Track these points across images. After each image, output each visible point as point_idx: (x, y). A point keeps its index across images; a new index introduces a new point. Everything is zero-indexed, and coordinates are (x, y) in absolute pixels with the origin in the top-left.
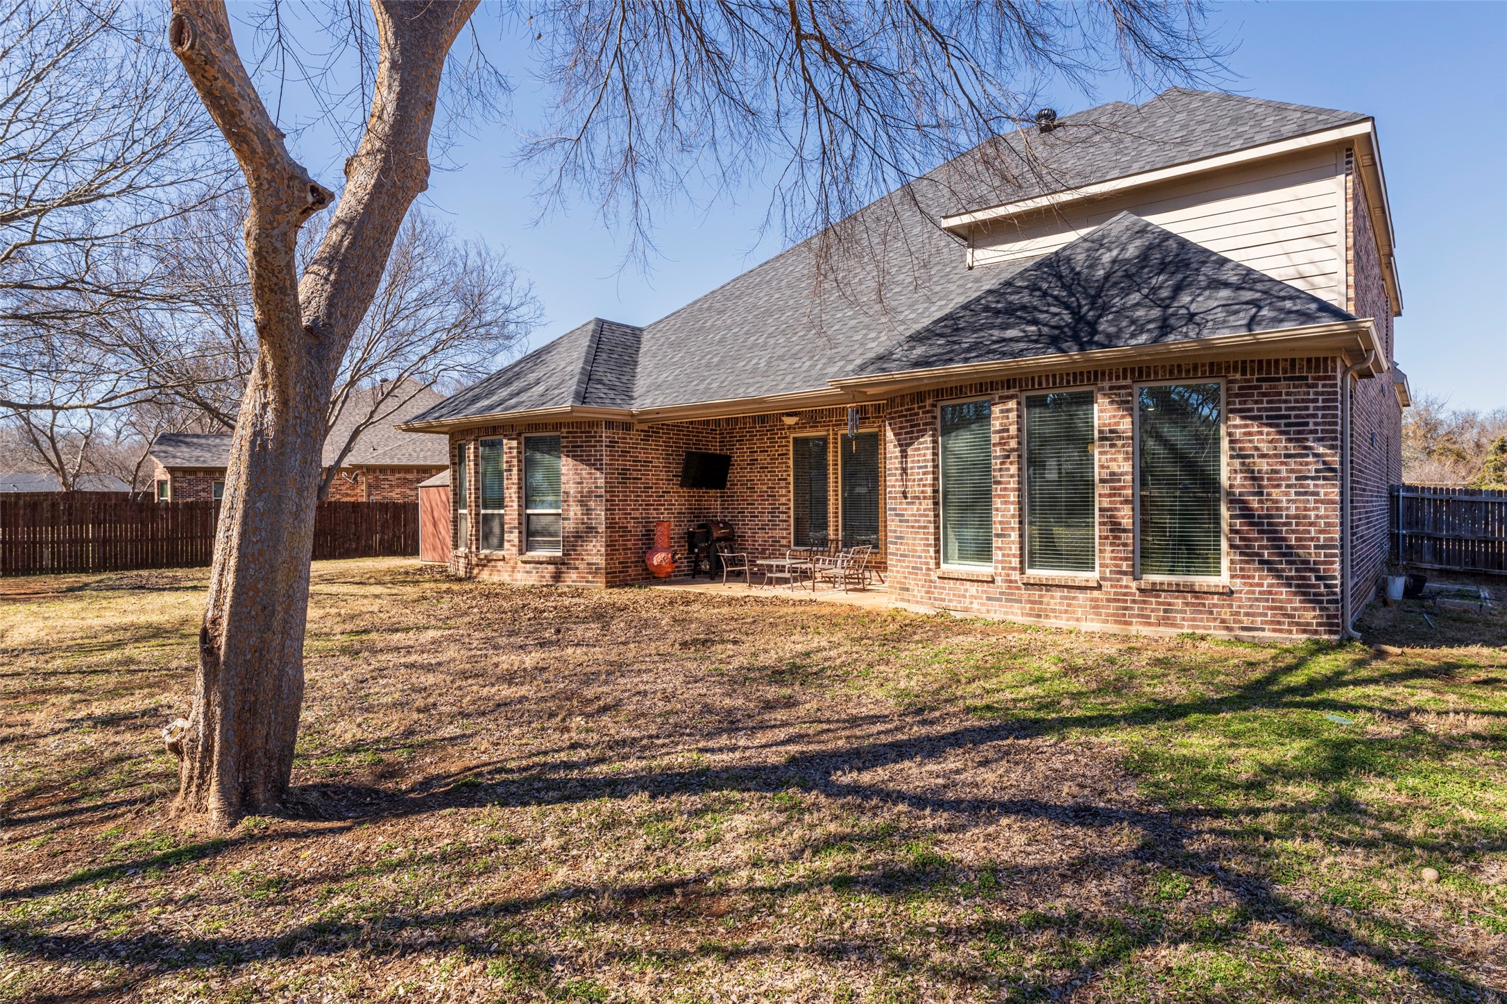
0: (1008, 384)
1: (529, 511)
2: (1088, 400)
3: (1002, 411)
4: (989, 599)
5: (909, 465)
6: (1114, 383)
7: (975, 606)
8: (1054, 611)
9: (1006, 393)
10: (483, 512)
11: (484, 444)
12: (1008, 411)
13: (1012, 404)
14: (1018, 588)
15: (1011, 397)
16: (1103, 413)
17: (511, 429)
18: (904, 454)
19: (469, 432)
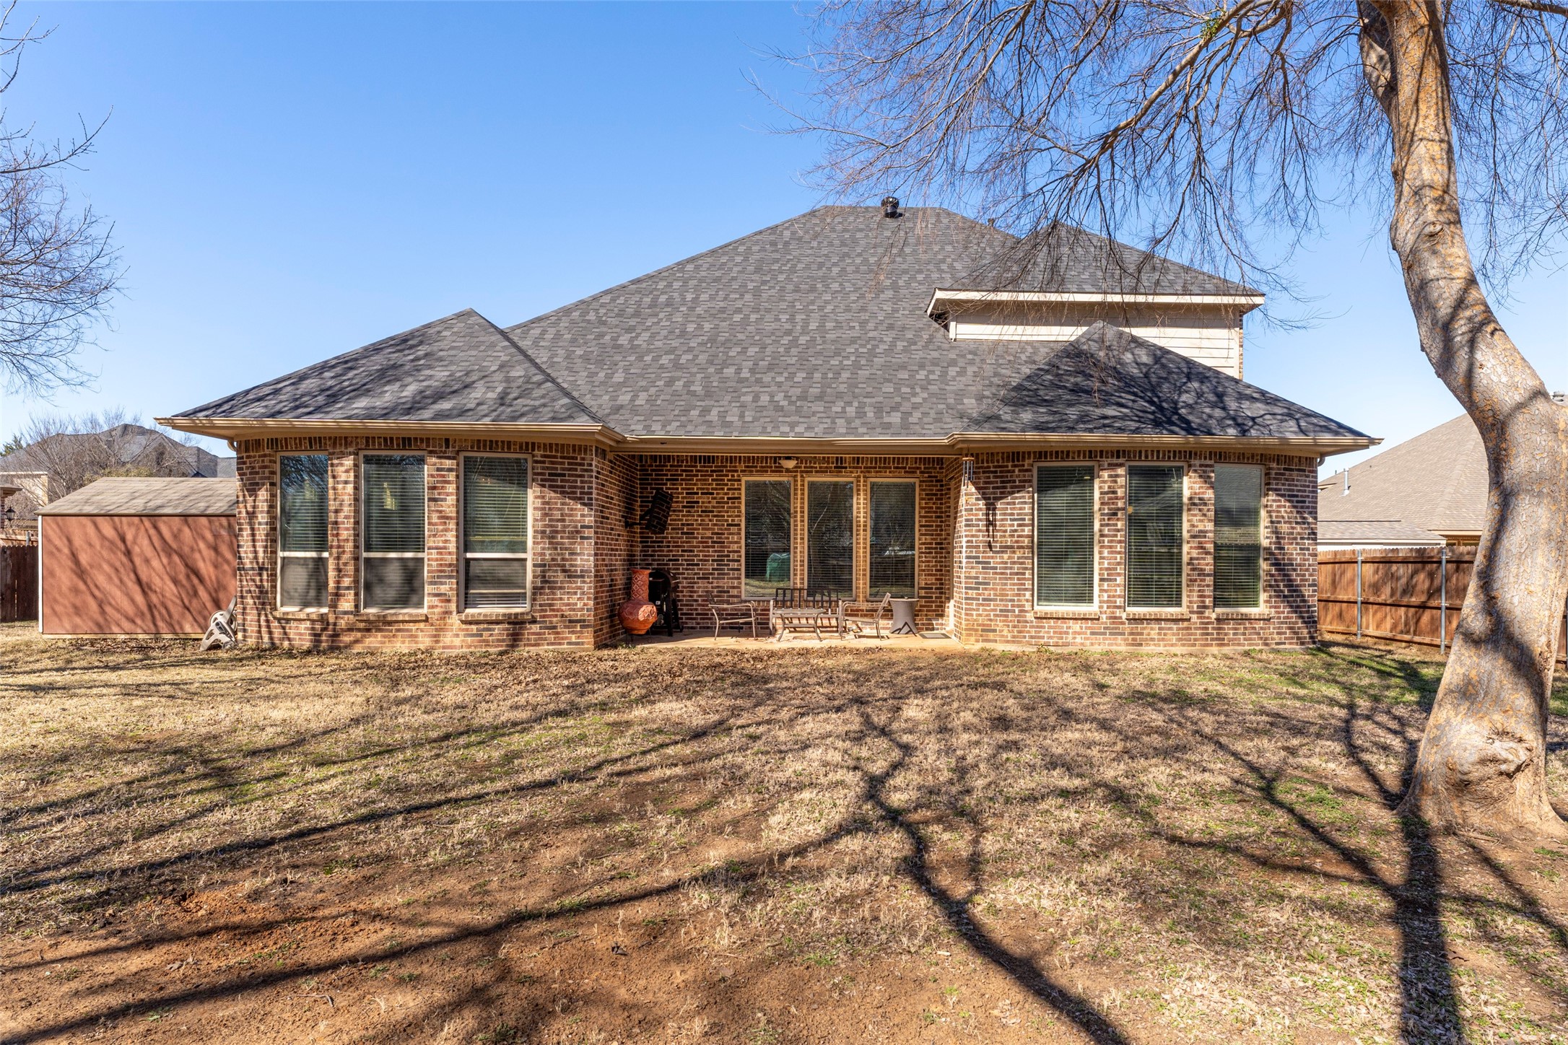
0: (1118, 454)
1: (469, 555)
2: (1180, 473)
3: (1110, 476)
4: (1092, 633)
5: (998, 517)
6: (1203, 462)
7: (1078, 640)
8: (1152, 639)
9: (1115, 461)
10: (365, 555)
11: (368, 460)
12: (1117, 476)
13: (1121, 471)
14: (1123, 623)
15: (1121, 465)
16: (1189, 485)
17: (444, 444)
18: (991, 507)
19: (337, 442)
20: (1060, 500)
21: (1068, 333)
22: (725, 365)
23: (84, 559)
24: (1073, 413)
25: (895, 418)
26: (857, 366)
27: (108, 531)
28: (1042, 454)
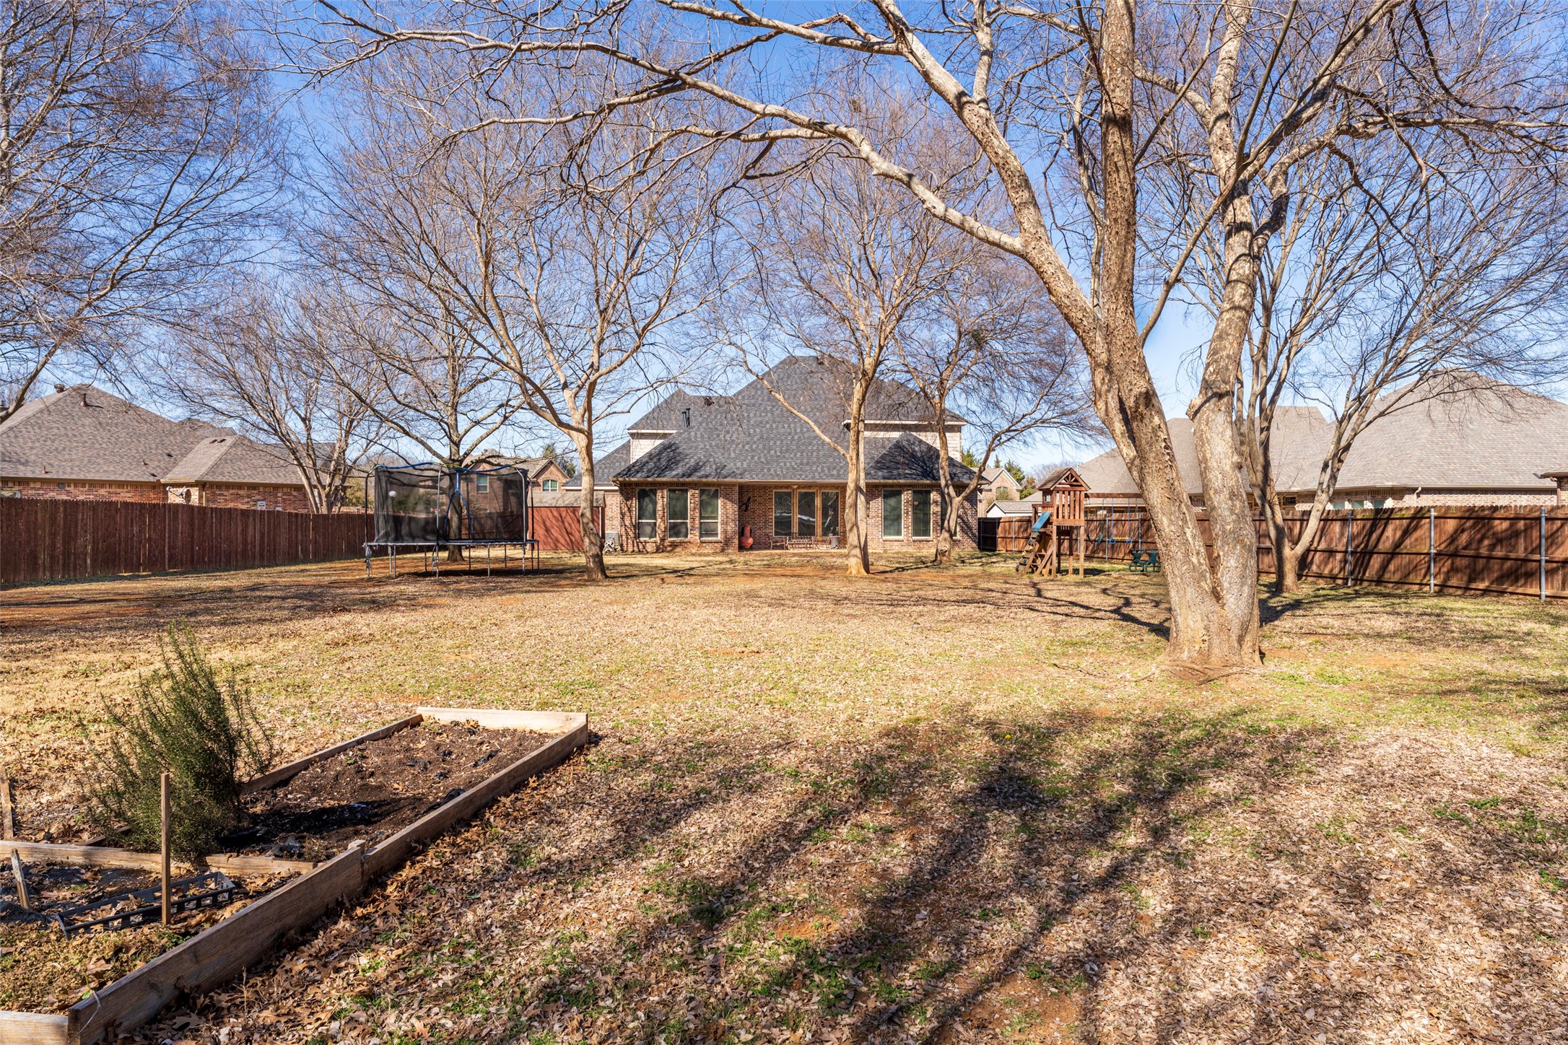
0: (910, 487)
2: (930, 493)
3: (907, 494)
4: (901, 546)
5: (871, 507)
7: (897, 548)
9: (908, 489)
10: (669, 521)
12: (909, 494)
13: (911, 493)
14: (911, 542)
15: (911, 491)
16: (933, 497)
17: (694, 485)
18: (868, 503)
19: (662, 485)
20: (892, 501)
21: (896, 435)
22: (770, 450)
23: (548, 524)
24: (895, 472)
25: (835, 472)
26: (818, 450)
27: (556, 514)
28: (885, 486)
